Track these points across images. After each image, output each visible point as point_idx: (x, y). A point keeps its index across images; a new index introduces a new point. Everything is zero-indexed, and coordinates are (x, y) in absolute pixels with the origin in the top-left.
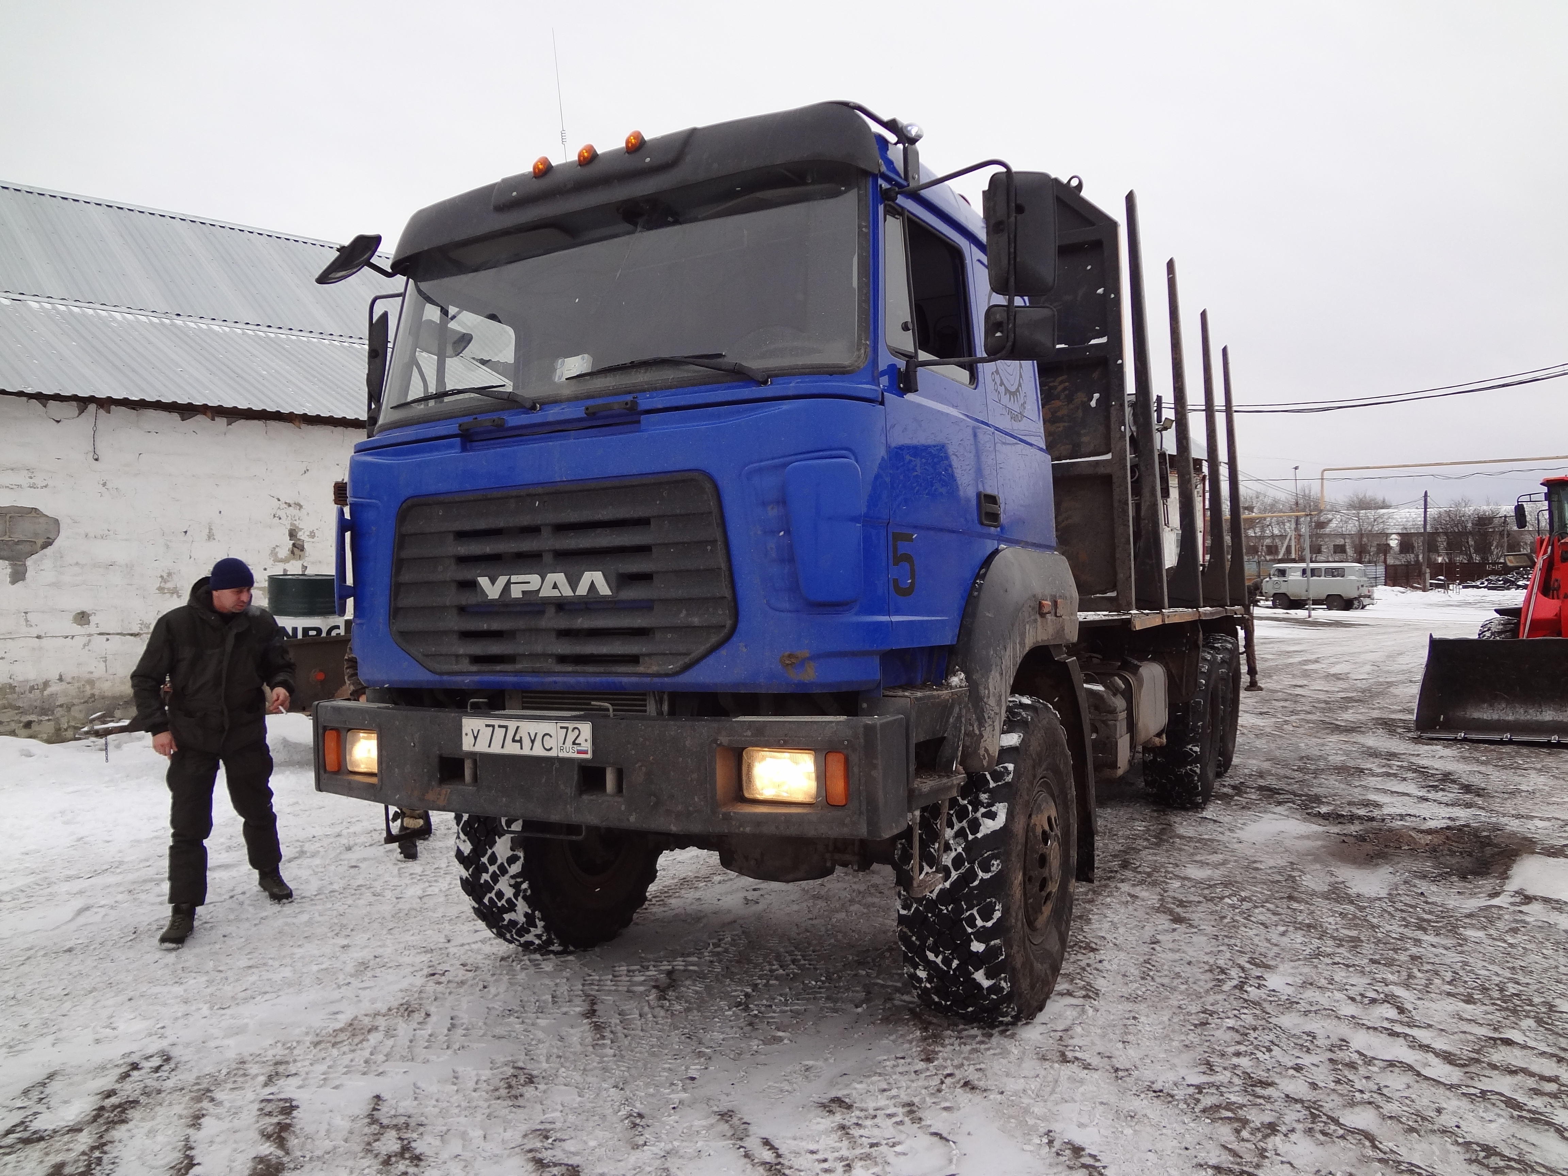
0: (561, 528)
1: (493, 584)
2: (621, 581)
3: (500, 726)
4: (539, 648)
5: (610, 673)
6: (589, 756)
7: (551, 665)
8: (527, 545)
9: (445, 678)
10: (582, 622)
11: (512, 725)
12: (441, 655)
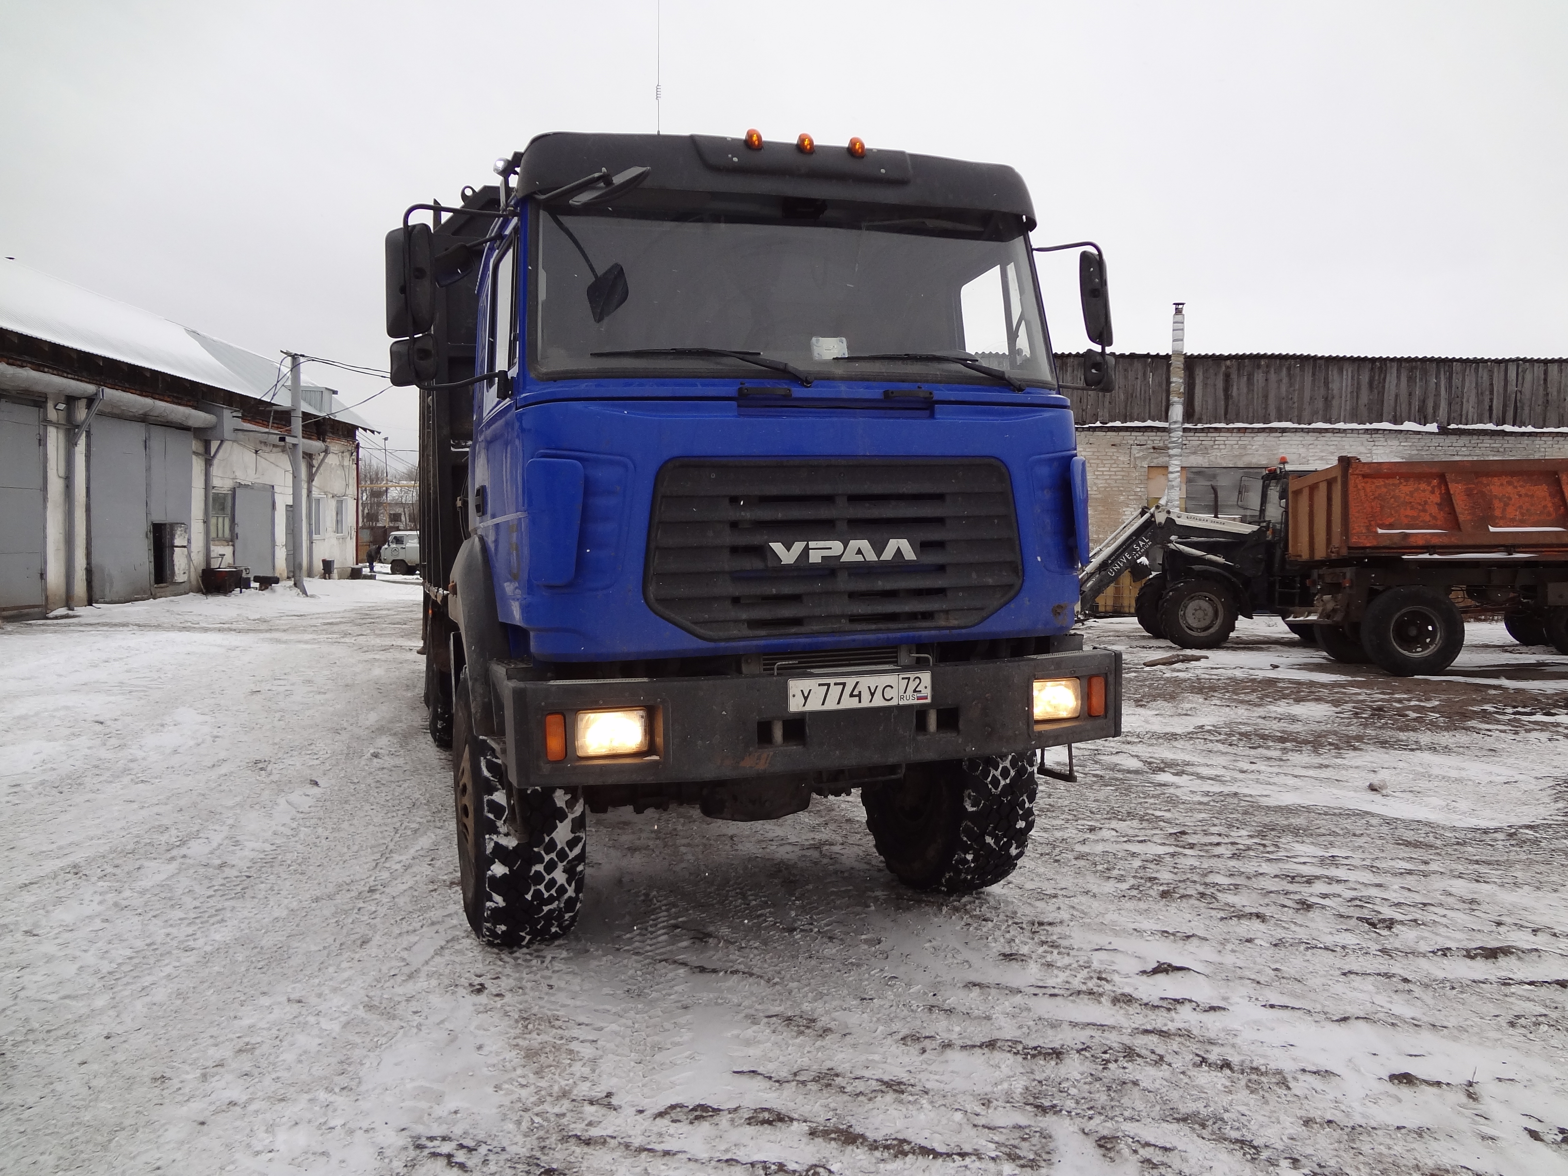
0: (854, 499)
1: (788, 550)
2: (922, 547)
3: (836, 684)
4: (837, 610)
5: (914, 629)
6: (929, 701)
7: (845, 624)
8: (824, 512)
9: (722, 644)
10: (881, 584)
11: (850, 682)
12: (717, 622)
